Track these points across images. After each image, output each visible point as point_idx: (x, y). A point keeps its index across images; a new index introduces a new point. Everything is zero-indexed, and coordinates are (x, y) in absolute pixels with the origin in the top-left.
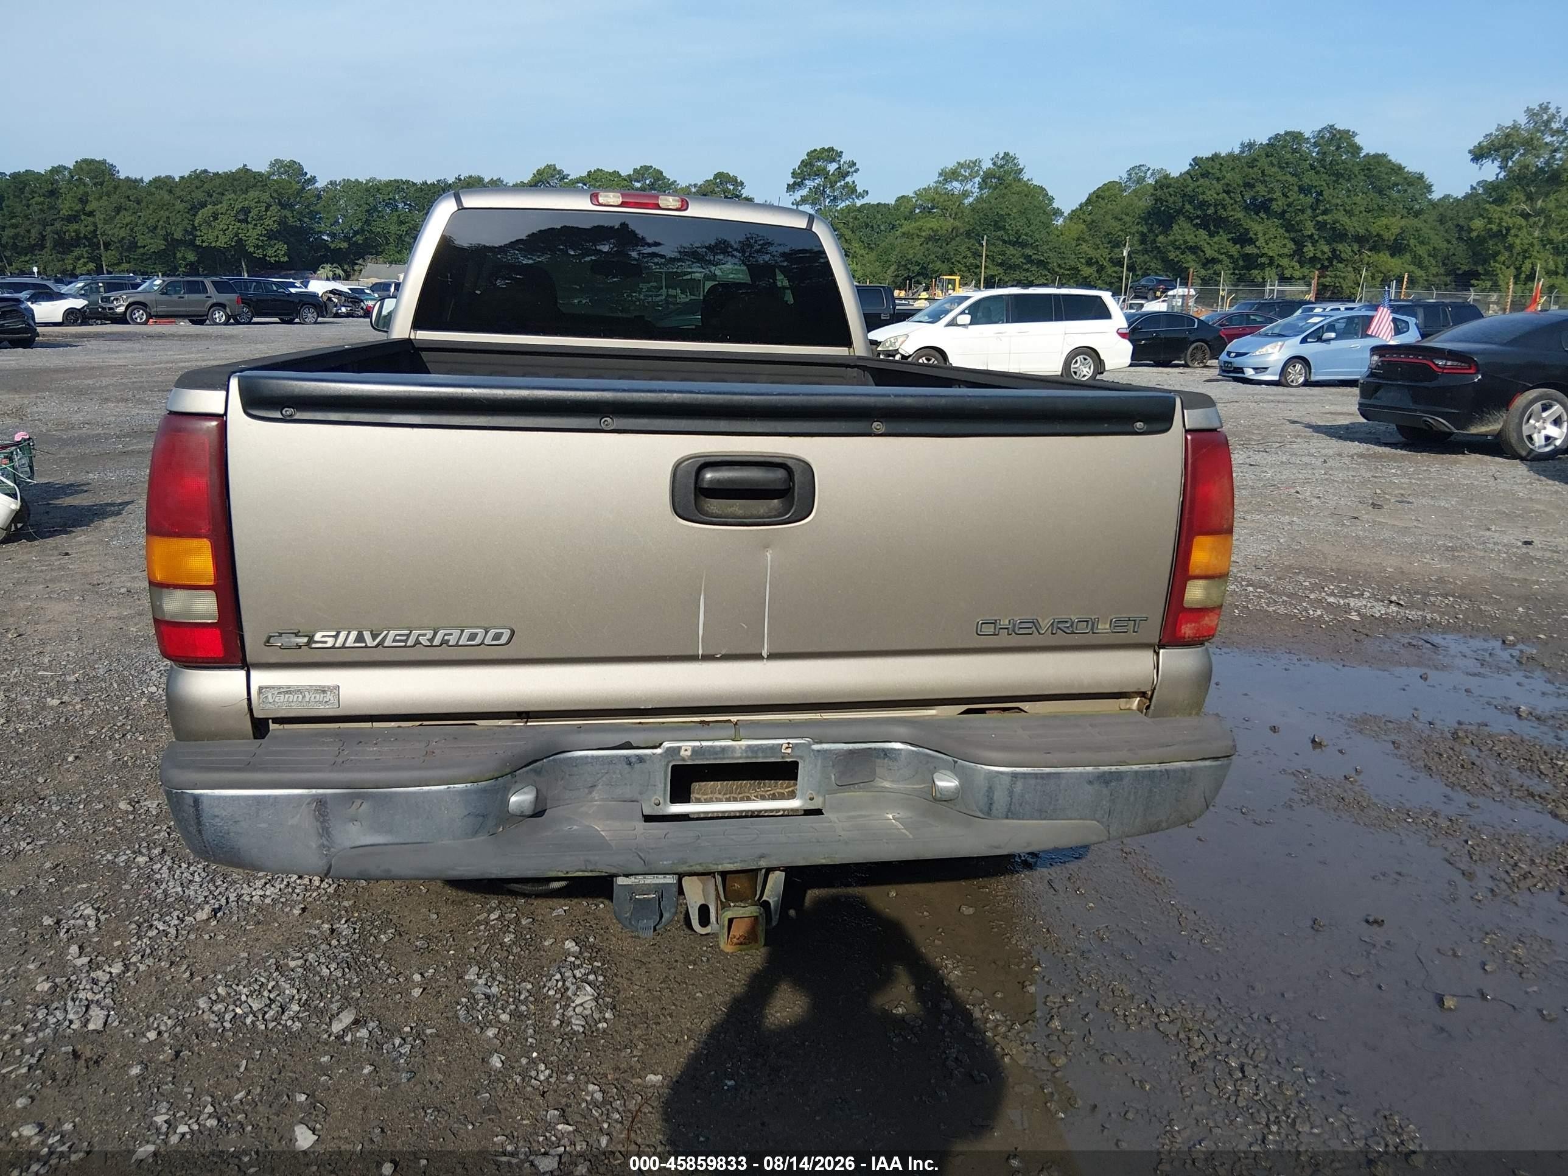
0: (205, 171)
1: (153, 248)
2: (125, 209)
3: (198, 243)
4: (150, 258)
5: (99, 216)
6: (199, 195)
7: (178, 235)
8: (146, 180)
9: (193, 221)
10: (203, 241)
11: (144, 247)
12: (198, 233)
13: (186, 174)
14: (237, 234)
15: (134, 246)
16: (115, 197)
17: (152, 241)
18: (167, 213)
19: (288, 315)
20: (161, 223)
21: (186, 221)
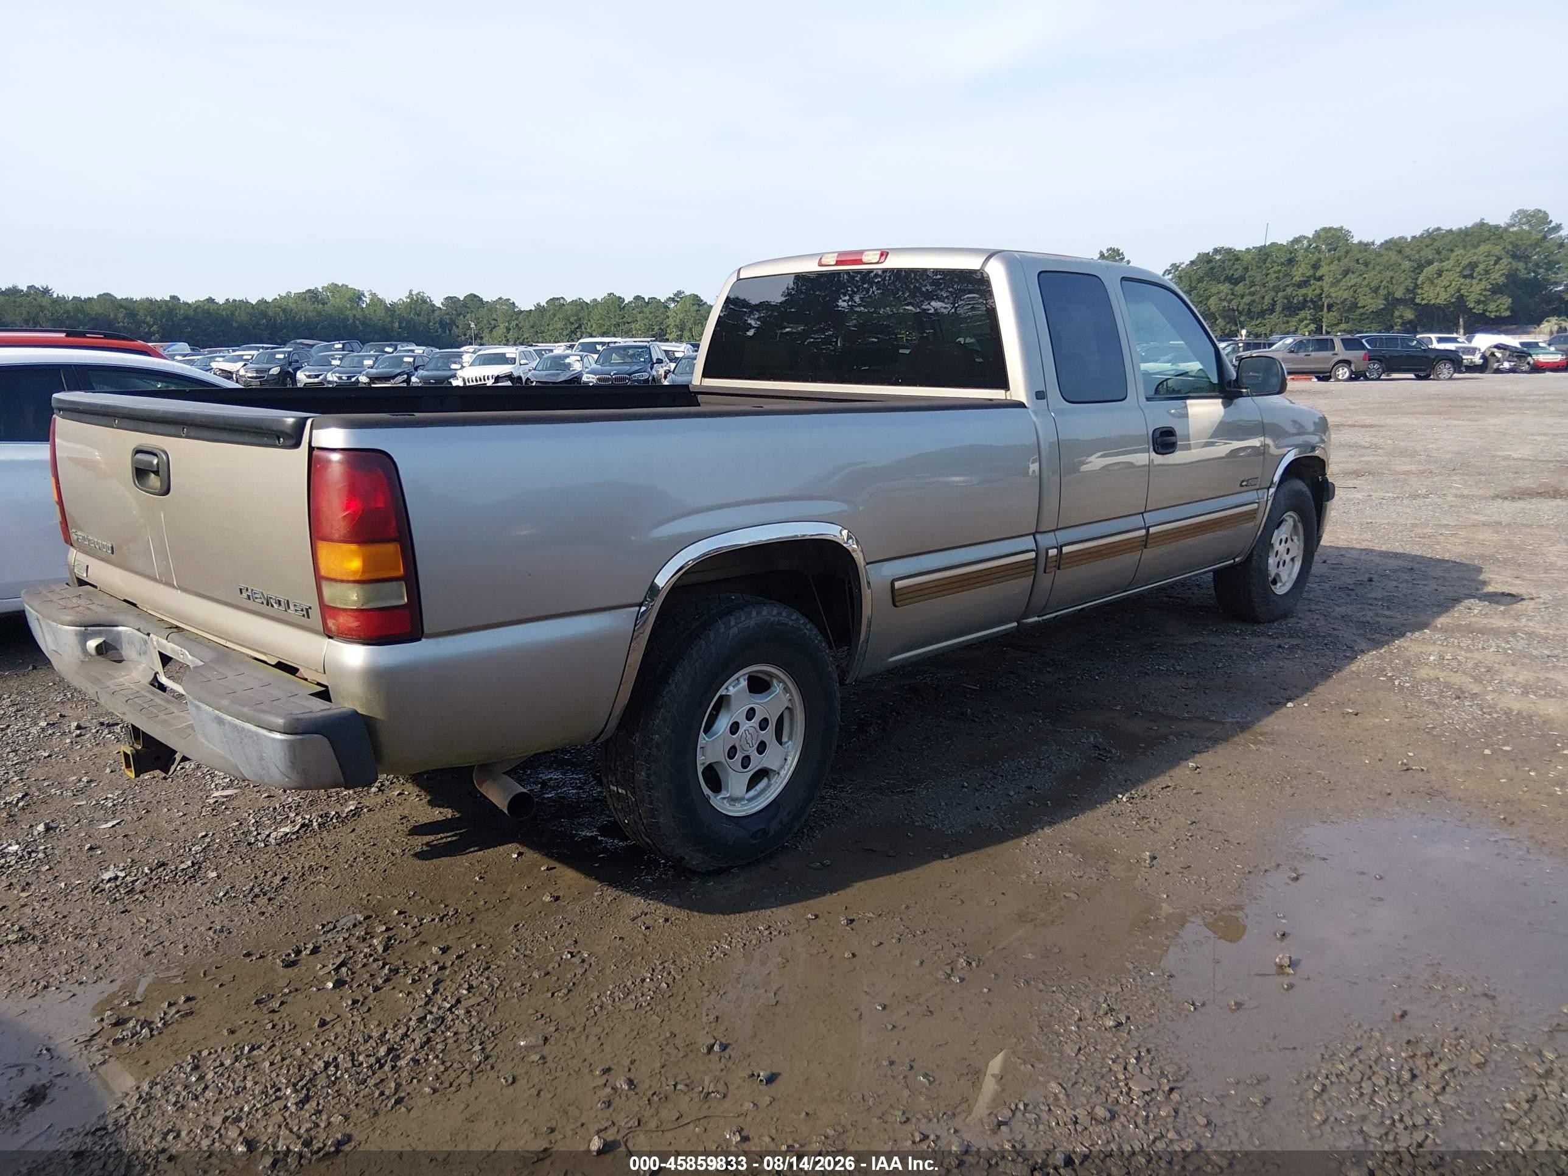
0: (1439, 229)
1: (1372, 308)
2: (1353, 272)
3: (1417, 301)
4: (1367, 318)
5: (1327, 279)
6: (1429, 254)
7: (1399, 294)
8: (1378, 242)
9: (1417, 279)
10: (1423, 299)
11: (1364, 307)
12: (1420, 291)
13: (1418, 234)
14: (1459, 290)
15: (1354, 306)
16: (1345, 262)
17: (1372, 301)
18: (1392, 273)
19: (1424, 370)
20: (1384, 283)
21: (1410, 280)
